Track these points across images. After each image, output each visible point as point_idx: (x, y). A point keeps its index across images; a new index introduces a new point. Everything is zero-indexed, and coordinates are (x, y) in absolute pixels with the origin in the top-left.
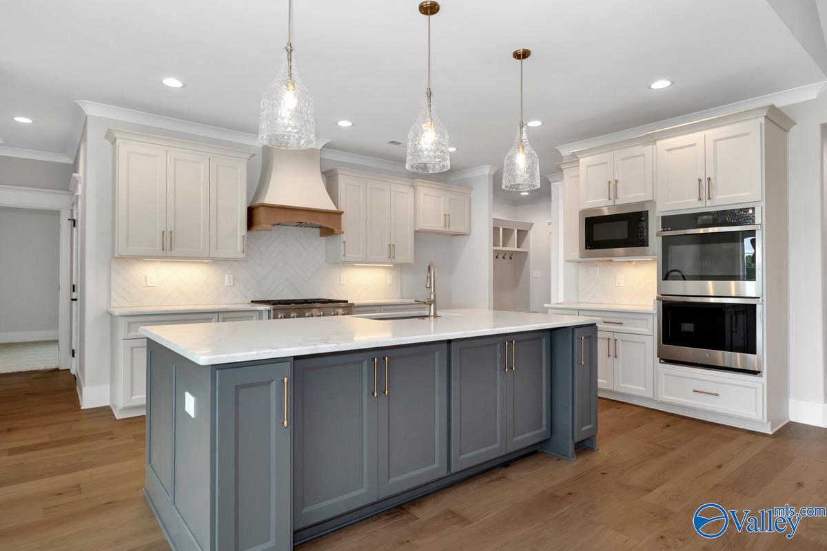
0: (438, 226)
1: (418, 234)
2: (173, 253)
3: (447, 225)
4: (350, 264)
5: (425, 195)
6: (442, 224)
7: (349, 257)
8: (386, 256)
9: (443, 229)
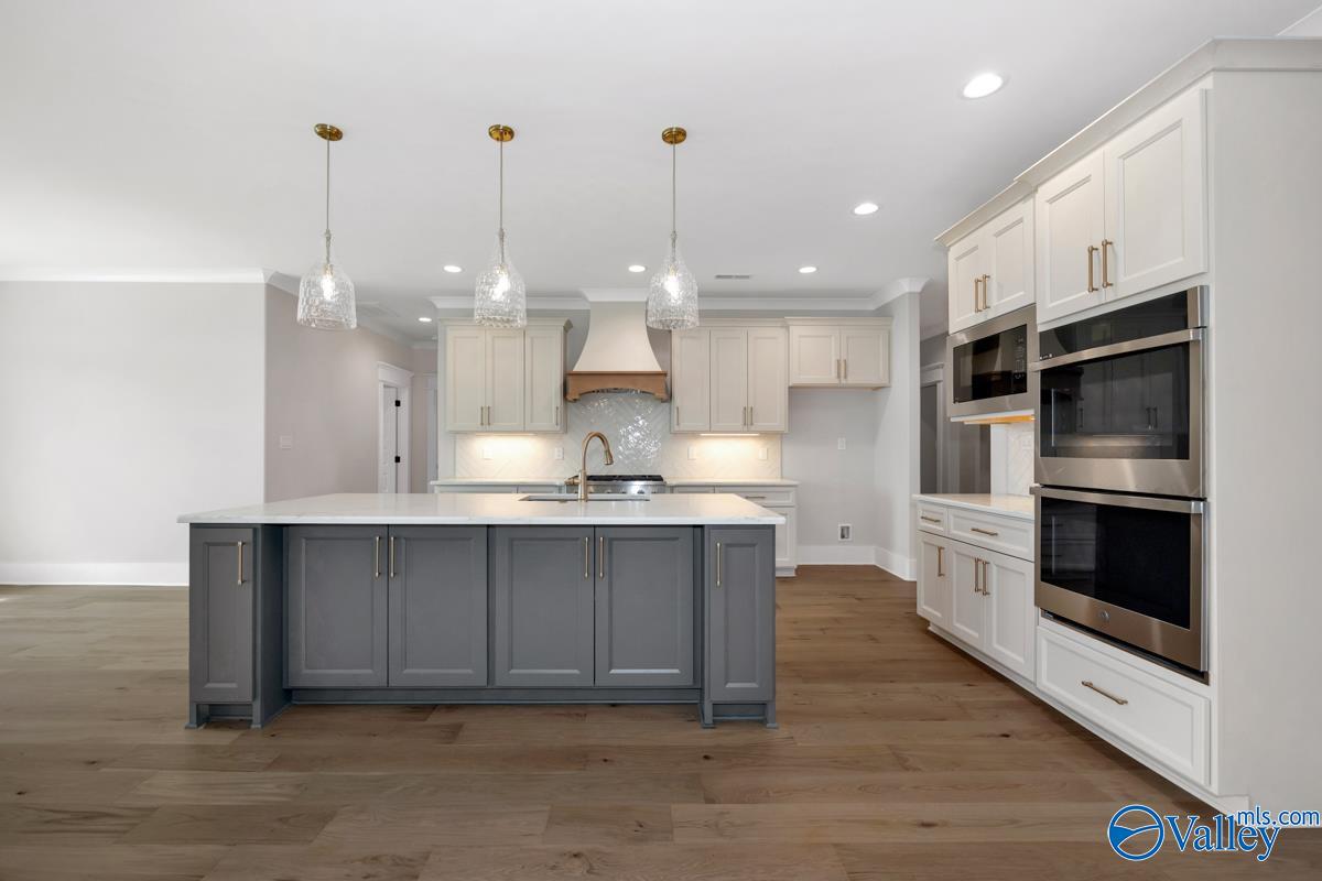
0: (828, 377)
1: (794, 391)
2: (492, 427)
3: (842, 374)
4: (694, 434)
5: (800, 336)
6: (834, 374)
7: (685, 425)
8: (741, 422)
9: (836, 381)
